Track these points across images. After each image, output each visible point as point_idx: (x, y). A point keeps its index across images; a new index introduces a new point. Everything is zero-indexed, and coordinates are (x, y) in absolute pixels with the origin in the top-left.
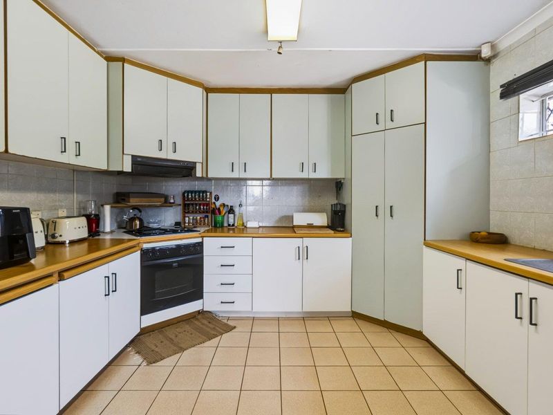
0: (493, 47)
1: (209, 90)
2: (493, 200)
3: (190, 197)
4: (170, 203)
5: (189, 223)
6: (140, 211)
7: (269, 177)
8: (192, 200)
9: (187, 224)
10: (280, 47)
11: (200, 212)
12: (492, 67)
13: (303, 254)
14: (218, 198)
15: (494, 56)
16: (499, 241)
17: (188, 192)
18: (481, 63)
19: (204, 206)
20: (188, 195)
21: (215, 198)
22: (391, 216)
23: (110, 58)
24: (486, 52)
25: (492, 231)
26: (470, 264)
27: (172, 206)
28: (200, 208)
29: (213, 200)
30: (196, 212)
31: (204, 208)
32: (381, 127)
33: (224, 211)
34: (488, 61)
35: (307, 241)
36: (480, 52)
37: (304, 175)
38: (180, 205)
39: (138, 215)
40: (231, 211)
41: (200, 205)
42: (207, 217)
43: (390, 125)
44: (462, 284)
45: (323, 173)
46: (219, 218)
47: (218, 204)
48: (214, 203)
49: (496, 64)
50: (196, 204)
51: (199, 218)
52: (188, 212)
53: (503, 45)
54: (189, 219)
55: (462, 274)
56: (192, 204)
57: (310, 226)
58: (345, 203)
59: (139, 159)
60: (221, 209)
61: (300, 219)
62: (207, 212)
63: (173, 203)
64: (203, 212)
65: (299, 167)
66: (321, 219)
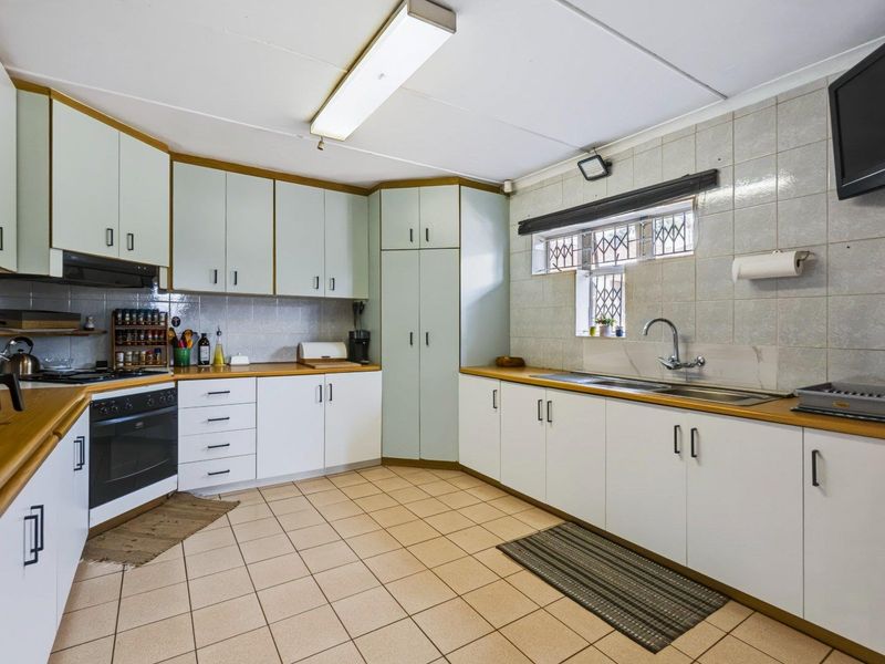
0: (513, 185)
1: (176, 157)
2: (513, 327)
3: (128, 319)
4: (89, 329)
5: (125, 362)
6: (30, 344)
7: (272, 293)
8: (131, 324)
9: (121, 365)
10: (321, 142)
11: (146, 344)
12: (511, 202)
13: (325, 395)
14: (179, 322)
15: (514, 193)
16: (519, 364)
17: (124, 312)
18: (502, 197)
19: (153, 334)
20: (124, 317)
21: (173, 322)
22: (427, 343)
23: (22, 84)
24: (507, 188)
25: (512, 356)
26: (504, 384)
27: (87, 335)
28: (146, 338)
29: (170, 325)
30: (139, 344)
31: (153, 338)
32: (415, 245)
33: (191, 341)
34: (508, 195)
35: (331, 378)
36: (502, 186)
37: (319, 294)
38: (105, 332)
39: (26, 351)
40: (204, 341)
41: (146, 332)
42: (160, 350)
43: (425, 244)
44: (497, 405)
45: (344, 291)
46: (184, 352)
47: (179, 331)
48: (172, 329)
49: (514, 201)
50: (139, 332)
51: (144, 353)
52: (125, 344)
53: (521, 185)
54: (125, 355)
55: (497, 394)
56: (132, 332)
57: (326, 360)
58: (369, 329)
59: (74, 258)
60: (188, 338)
61: (312, 351)
62: (159, 344)
63: (92, 329)
64: (153, 344)
65: (312, 283)
66: (338, 350)
